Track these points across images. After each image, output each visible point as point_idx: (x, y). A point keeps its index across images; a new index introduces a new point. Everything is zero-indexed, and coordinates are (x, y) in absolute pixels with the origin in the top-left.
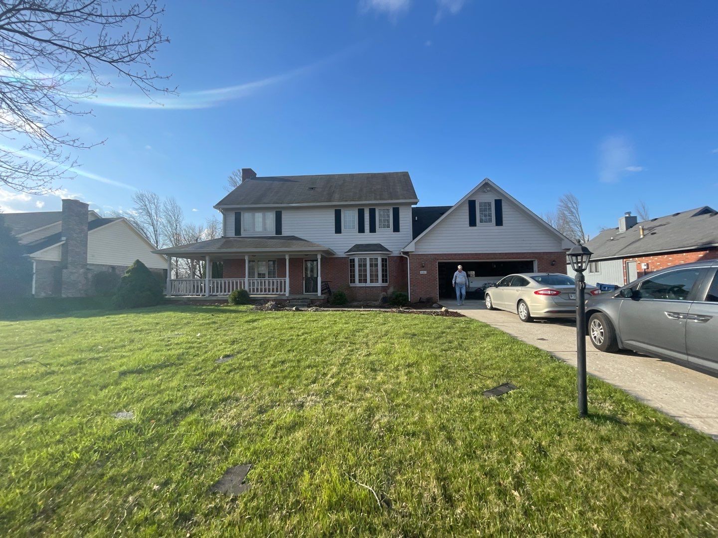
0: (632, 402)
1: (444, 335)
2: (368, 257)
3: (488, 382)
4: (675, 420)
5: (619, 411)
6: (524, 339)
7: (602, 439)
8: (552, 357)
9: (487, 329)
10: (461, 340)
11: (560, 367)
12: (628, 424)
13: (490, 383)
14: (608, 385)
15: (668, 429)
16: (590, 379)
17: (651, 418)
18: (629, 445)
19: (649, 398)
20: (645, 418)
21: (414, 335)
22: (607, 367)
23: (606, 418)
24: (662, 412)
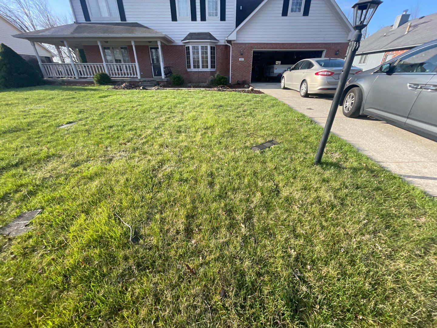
0: (354, 152)
1: (243, 106)
2: (200, 44)
3: (259, 140)
4: (379, 165)
5: (343, 159)
6: (297, 109)
7: (324, 180)
8: (312, 121)
9: (274, 102)
10: (253, 109)
11: (314, 128)
12: (346, 168)
13: (260, 141)
14: (343, 140)
15: (372, 172)
16: (331, 137)
17: (362, 164)
18: (341, 184)
19: (367, 149)
20: (359, 163)
21: (221, 106)
22: (346, 127)
23: (332, 164)
24: (371, 159)
